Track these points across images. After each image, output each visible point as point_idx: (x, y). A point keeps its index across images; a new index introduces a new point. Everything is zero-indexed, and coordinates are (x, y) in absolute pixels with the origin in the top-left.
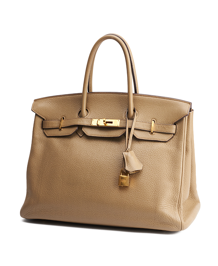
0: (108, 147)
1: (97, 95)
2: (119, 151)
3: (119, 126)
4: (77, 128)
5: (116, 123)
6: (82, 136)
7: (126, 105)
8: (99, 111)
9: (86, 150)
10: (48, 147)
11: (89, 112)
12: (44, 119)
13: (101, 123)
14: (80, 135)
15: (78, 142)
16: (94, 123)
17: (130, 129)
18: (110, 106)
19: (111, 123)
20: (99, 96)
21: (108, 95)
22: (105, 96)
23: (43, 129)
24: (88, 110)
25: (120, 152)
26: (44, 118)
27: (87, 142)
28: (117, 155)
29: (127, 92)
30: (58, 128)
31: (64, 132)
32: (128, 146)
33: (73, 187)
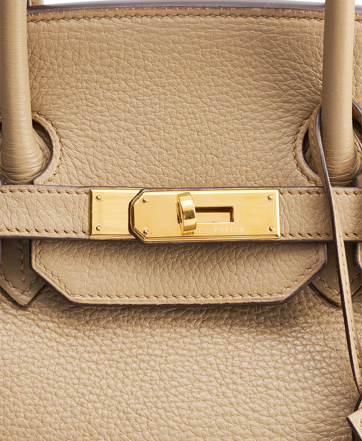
0: (211, 359)
1: (96, 23)
2: (294, 385)
6: (30, 303)
7: (293, 83)
8: (123, 134)
9: (71, 391)
11: (55, 138)
14: (15, 293)
18: (188, 97)
20: (109, 30)
21: (171, 26)
22: (147, 32)
24: (48, 126)
25: (301, 394)
27: (72, 341)
28: (285, 410)
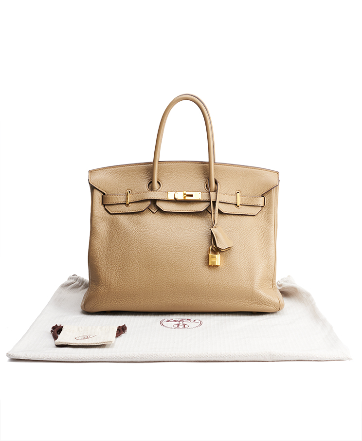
3: (201, 199)
4: (149, 203)
5: (197, 196)
6: (156, 212)
10: (114, 227)
11: (161, 184)
12: (104, 194)
13: (180, 196)
14: (153, 210)
15: (151, 220)
16: (171, 197)
17: (214, 203)
19: (192, 196)
22: (178, 166)
23: (104, 205)
24: (160, 182)
26: (105, 192)
29: (208, 161)
30: (125, 204)
31: (133, 208)
32: (214, 221)
33: (154, 271)
